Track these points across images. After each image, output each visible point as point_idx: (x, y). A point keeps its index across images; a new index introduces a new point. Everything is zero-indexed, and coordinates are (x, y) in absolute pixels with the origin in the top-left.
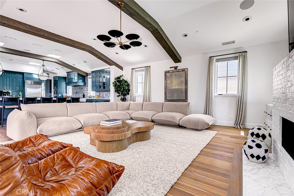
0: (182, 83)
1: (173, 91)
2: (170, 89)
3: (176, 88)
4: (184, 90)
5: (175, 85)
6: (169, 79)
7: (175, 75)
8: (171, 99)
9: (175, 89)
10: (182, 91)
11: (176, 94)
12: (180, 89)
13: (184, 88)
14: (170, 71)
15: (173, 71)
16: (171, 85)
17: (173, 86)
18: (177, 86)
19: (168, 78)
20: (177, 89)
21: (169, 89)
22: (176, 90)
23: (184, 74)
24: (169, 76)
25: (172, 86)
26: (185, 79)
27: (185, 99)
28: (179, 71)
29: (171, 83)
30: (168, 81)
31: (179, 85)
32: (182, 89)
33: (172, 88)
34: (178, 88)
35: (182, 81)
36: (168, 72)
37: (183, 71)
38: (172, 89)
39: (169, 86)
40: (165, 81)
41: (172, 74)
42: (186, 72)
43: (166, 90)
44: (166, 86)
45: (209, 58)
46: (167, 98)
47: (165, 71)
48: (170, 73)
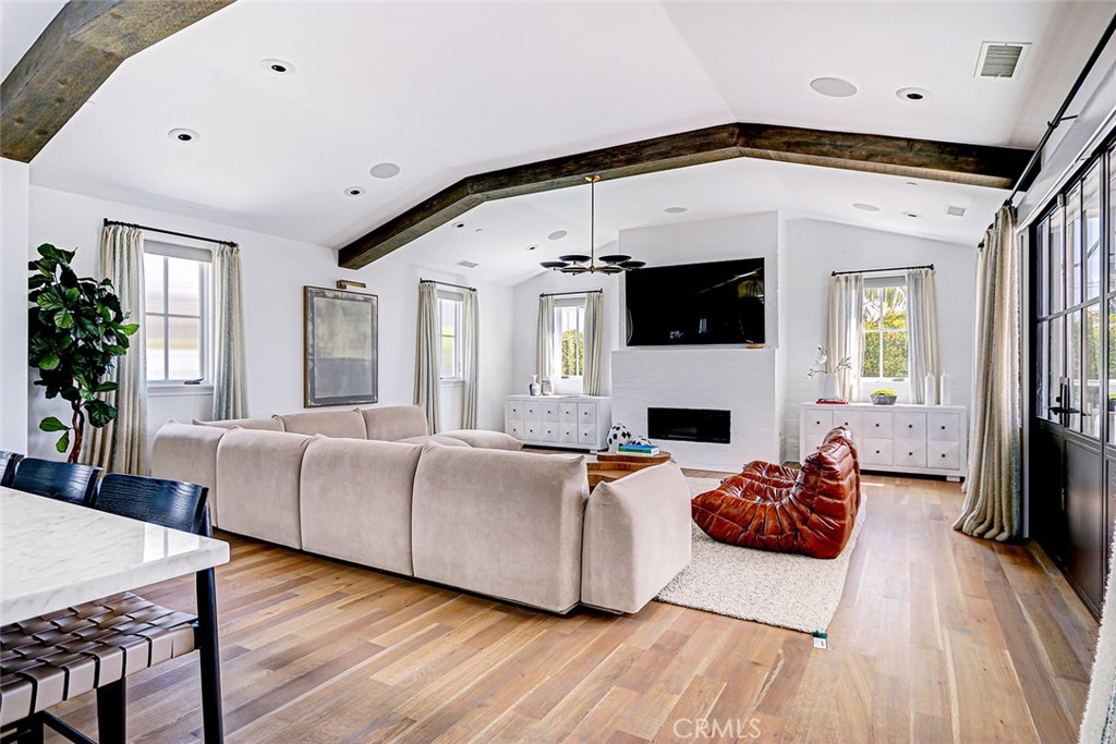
0: (365, 341)
1: (336, 367)
2: (328, 357)
3: (347, 357)
4: (368, 364)
5: (344, 347)
6: (323, 321)
7: (343, 309)
8: (331, 396)
9: (343, 359)
10: (363, 366)
11: (345, 379)
12: (356, 360)
13: (368, 357)
14: (327, 292)
15: (336, 294)
16: (330, 345)
17: (338, 350)
18: (351, 348)
19: (320, 315)
20: (349, 359)
21: (325, 360)
22: (347, 363)
23: (366, 313)
24: (324, 311)
25: (333, 349)
26: (373, 329)
27: (370, 393)
28: (354, 300)
29: (332, 335)
30: (321, 329)
32: (364, 360)
33: (332, 357)
34: (352, 356)
35: (364, 335)
36: (321, 292)
37: (366, 300)
38: (335, 359)
39: (322, 344)
40: (310, 328)
41: (334, 305)
42: (373, 306)
43: (313, 360)
44: (313, 346)
45: (422, 282)
46: (316, 392)
47: (305, 287)
48: (326, 297)
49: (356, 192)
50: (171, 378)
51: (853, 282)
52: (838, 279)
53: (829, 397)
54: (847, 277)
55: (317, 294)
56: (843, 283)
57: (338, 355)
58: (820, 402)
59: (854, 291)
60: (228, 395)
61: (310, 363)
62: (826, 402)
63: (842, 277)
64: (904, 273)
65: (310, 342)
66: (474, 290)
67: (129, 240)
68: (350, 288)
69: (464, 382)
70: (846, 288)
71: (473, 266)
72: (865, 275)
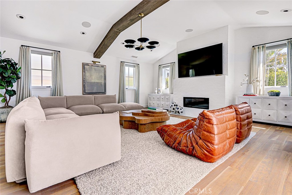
0: (102, 78)
1: (92, 84)
3: (96, 82)
4: (103, 84)
5: (95, 79)
6: (88, 72)
7: (95, 69)
8: (91, 92)
9: (95, 82)
11: (95, 87)
12: (99, 83)
13: (103, 82)
14: (89, 64)
15: (92, 65)
17: (93, 80)
18: (97, 79)
19: (87, 70)
21: (89, 82)
23: (103, 70)
25: (91, 79)
26: (104, 74)
27: (104, 92)
28: (98, 67)
29: (91, 76)
30: (87, 74)
31: (99, 79)
32: (102, 83)
33: (91, 81)
34: (97, 82)
35: (102, 76)
36: (87, 64)
37: (102, 67)
38: (92, 82)
39: (88, 78)
40: (84, 74)
41: (92, 68)
42: (104, 68)
43: (85, 82)
44: (85, 79)
45: (121, 62)
46: (86, 91)
47: (83, 63)
48: (89, 66)
49: (84, 33)
50: (43, 86)
51: (261, 49)
52: (255, 48)
53: (249, 93)
54: (259, 47)
55: (86, 65)
56: (257, 49)
57: (93, 81)
58: (245, 95)
59: (261, 52)
60: (55, 90)
61: (84, 83)
62: (247, 95)
63: (257, 47)
64: (286, 42)
65: (84, 77)
66: (139, 64)
67: (26, 50)
68: (97, 63)
69: (135, 90)
70: (258, 51)
71: (136, 57)
72: (267, 45)
